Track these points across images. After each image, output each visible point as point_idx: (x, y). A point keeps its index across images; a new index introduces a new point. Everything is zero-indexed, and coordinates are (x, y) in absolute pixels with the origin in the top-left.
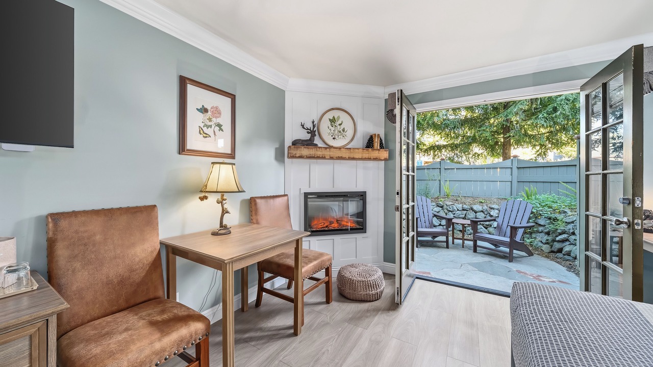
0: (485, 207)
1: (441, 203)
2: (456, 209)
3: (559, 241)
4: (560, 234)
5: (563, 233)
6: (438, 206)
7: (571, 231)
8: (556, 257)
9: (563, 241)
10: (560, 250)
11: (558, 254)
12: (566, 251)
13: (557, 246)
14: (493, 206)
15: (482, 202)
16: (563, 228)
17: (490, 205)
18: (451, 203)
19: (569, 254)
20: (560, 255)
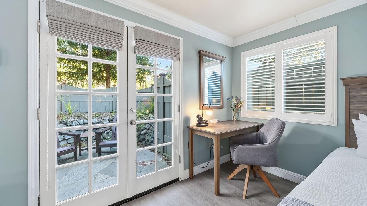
0: (100, 120)
1: (64, 120)
2: (78, 124)
3: (142, 135)
4: (143, 130)
5: (144, 129)
6: (61, 123)
7: (148, 128)
8: (142, 144)
9: (144, 134)
10: (144, 140)
11: (142, 142)
12: (147, 140)
13: (142, 137)
14: (105, 118)
15: (97, 116)
16: (144, 127)
17: (103, 118)
18: (73, 119)
19: (148, 141)
20: (144, 142)
